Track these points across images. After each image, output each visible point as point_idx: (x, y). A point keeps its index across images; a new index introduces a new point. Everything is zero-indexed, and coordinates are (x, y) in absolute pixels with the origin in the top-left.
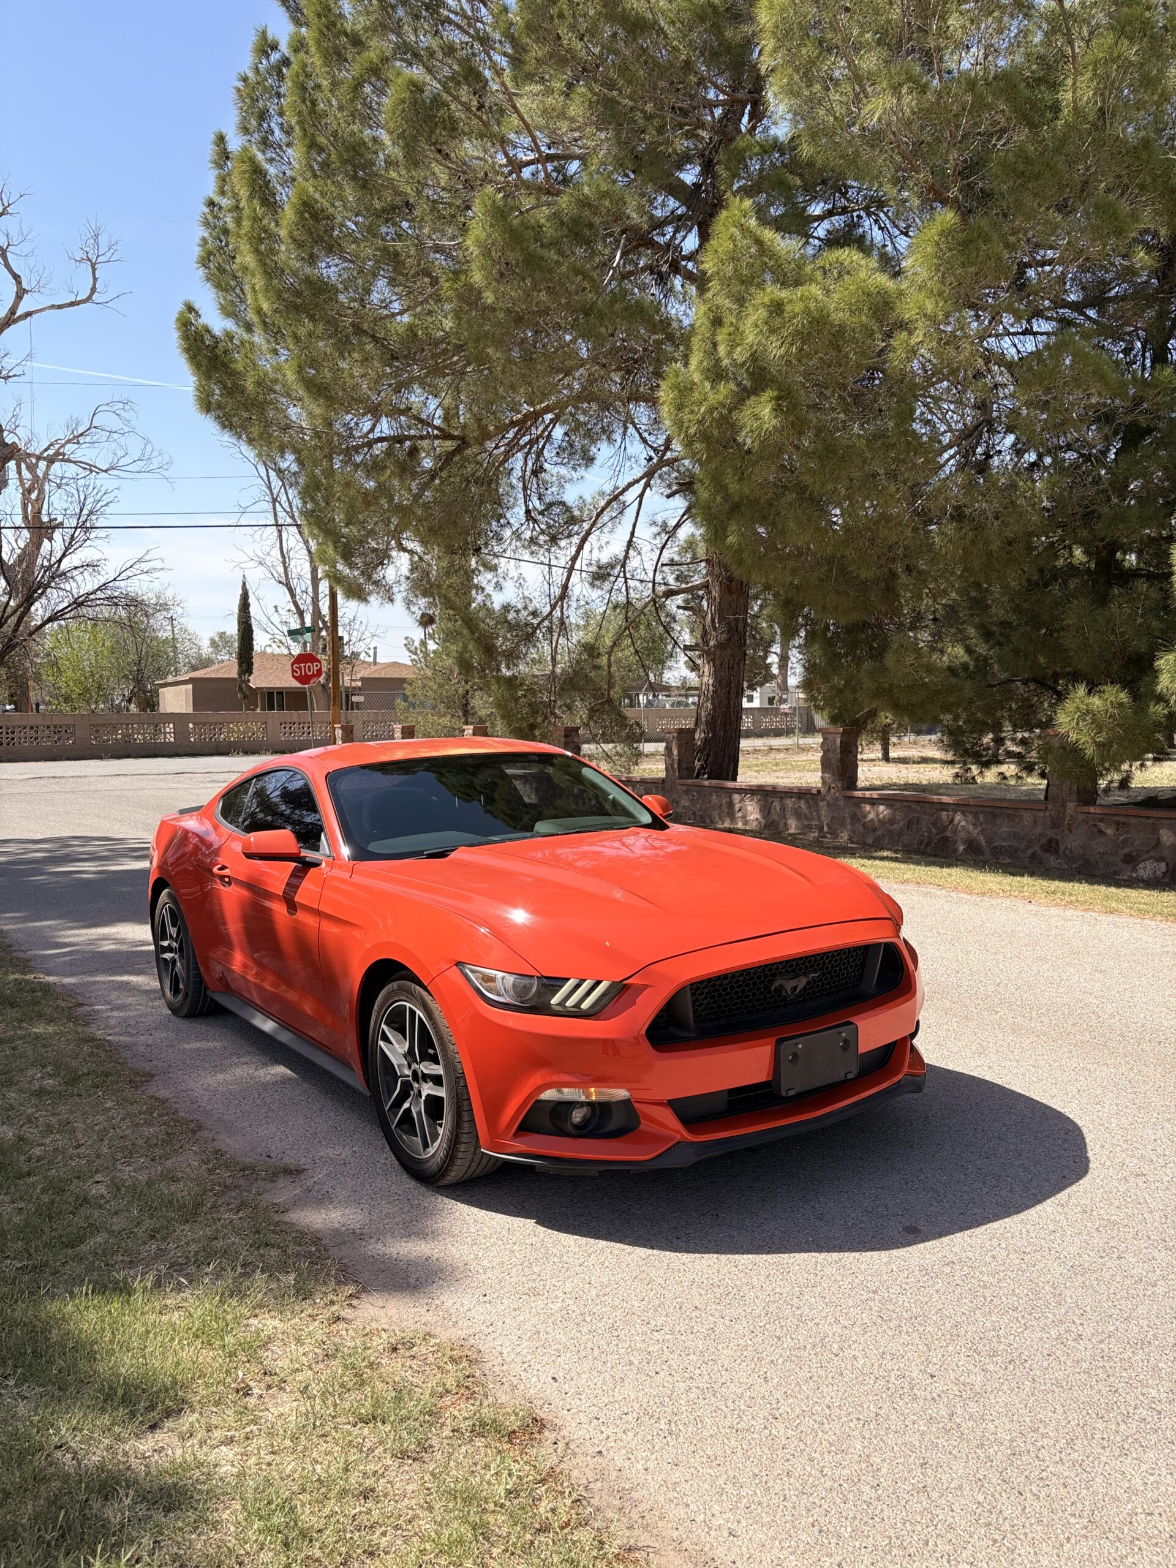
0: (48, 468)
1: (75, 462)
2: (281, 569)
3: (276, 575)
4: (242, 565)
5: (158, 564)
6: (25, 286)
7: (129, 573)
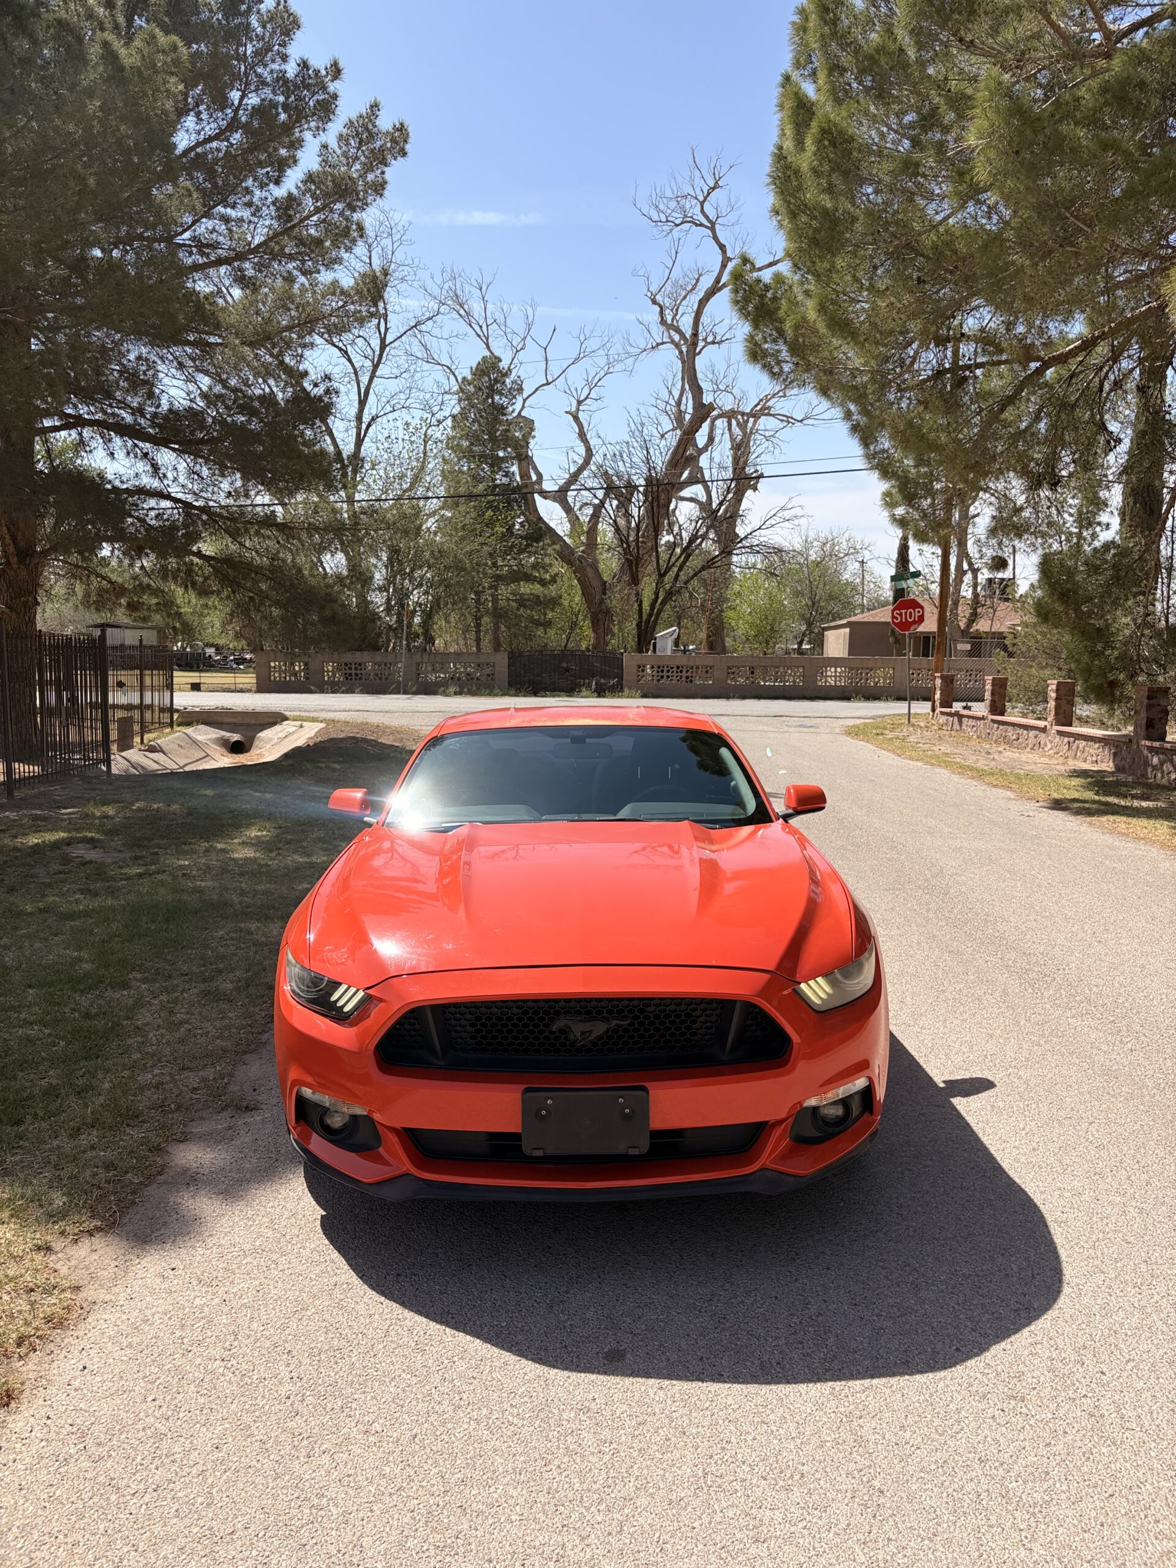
0: (755, 422)
1: (773, 415)
6: (729, 254)
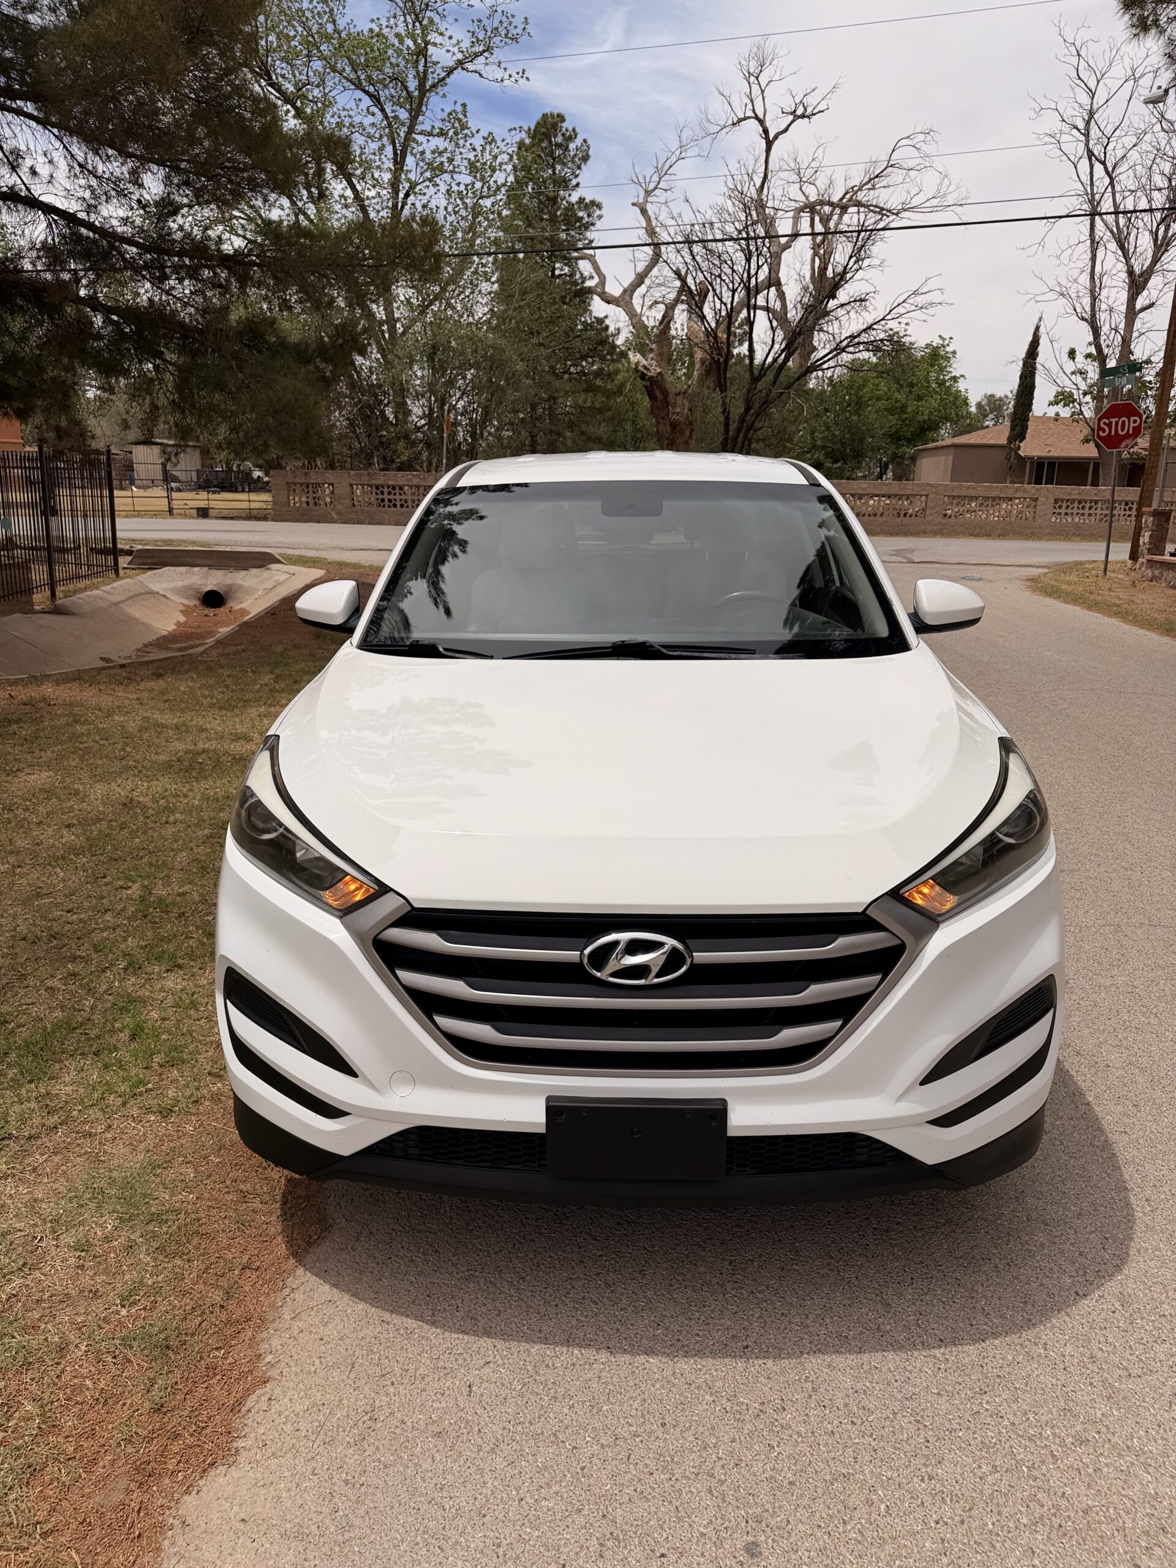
2: (1086, 301)
3: (1079, 310)
4: (1038, 298)
5: (935, 297)
7: (901, 310)
